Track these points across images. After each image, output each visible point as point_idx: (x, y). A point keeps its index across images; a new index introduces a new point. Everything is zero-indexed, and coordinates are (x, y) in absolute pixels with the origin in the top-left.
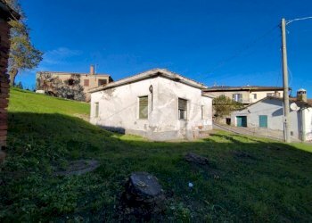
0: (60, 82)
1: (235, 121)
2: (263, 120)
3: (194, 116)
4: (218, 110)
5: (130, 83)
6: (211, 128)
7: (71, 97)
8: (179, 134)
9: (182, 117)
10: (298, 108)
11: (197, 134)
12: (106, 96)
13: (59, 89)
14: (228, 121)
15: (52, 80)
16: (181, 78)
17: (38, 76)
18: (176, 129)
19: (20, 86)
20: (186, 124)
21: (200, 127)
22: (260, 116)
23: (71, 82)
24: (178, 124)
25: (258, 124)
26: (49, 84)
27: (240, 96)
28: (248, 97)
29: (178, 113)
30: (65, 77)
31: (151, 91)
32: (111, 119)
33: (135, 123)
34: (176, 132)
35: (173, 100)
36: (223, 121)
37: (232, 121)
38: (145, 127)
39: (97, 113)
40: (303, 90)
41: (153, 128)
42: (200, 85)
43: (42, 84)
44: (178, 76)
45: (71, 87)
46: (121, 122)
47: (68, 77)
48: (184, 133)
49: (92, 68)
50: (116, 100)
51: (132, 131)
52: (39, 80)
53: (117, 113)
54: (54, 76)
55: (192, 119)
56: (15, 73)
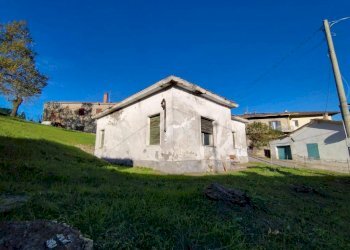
0: (69, 112)
1: (276, 152)
2: (313, 149)
4: (253, 139)
5: (139, 100)
6: (247, 160)
7: (81, 129)
8: (204, 165)
9: (207, 143)
11: (228, 166)
12: (112, 120)
13: (68, 120)
14: (268, 153)
15: (60, 111)
16: (203, 91)
18: (198, 158)
19: (23, 116)
20: (214, 151)
21: (232, 157)
22: (308, 145)
23: (81, 112)
24: (202, 152)
25: (306, 155)
26: (57, 115)
27: (277, 123)
28: (288, 124)
29: (200, 137)
30: (75, 106)
31: (164, 107)
32: (117, 149)
33: (145, 151)
34: (200, 162)
35: (194, 119)
36: (261, 153)
37: (272, 153)
38: (157, 155)
39: (103, 143)
41: (166, 156)
42: (228, 102)
43: (49, 115)
44: (198, 88)
45: (81, 118)
46: (128, 152)
47: (79, 106)
49: (105, 96)
50: (124, 124)
51: (141, 162)
52: (46, 111)
53: (124, 140)
55: (220, 146)
56: (19, 102)
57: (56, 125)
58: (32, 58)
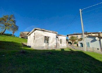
1: (79, 45)
3: (52, 42)
6: (66, 47)
8: (45, 48)
10: (99, 39)
13: (25, 36)
16: (45, 30)
17: (20, 33)
18: (43, 46)
19: (15, 36)
20: (48, 45)
21: (55, 46)
22: (87, 43)
24: (44, 45)
26: (23, 35)
31: (35, 34)
34: (43, 47)
35: (42, 37)
40: (100, 32)
43: (21, 35)
44: (43, 30)
48: (47, 47)
54: (24, 33)
55: (51, 43)
56: (14, 32)
57: (22, 37)
58: (15, 23)
